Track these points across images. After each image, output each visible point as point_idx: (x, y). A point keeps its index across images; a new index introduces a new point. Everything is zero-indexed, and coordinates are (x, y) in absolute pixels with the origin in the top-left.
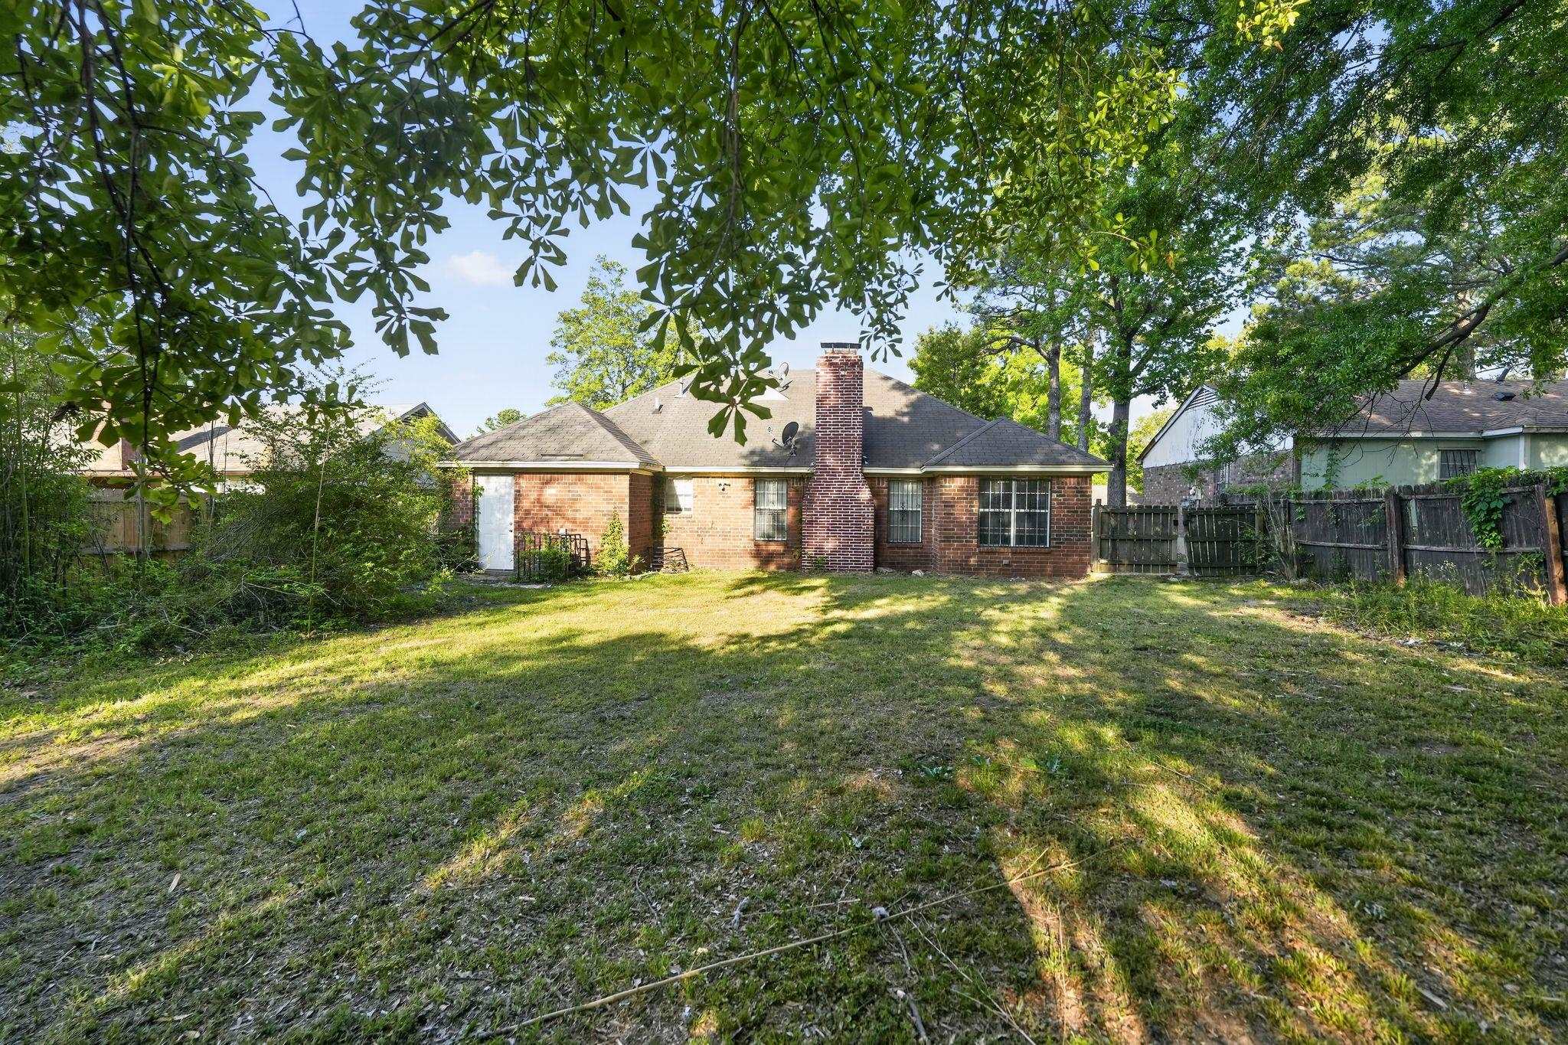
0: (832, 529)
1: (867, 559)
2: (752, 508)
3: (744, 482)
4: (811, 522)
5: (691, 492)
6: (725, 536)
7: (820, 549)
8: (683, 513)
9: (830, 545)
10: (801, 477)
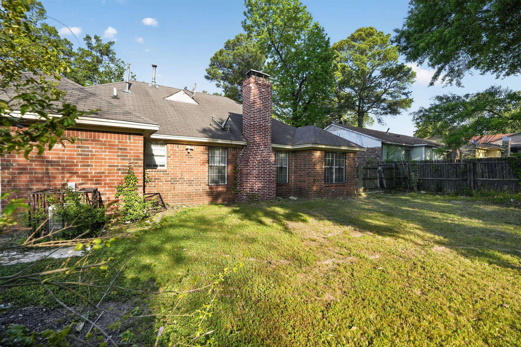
0: (258, 177)
1: (273, 192)
2: (207, 165)
3: (202, 148)
4: (247, 174)
5: (165, 153)
6: (190, 183)
7: (252, 189)
8: (159, 168)
9: (258, 185)
10: (236, 147)
